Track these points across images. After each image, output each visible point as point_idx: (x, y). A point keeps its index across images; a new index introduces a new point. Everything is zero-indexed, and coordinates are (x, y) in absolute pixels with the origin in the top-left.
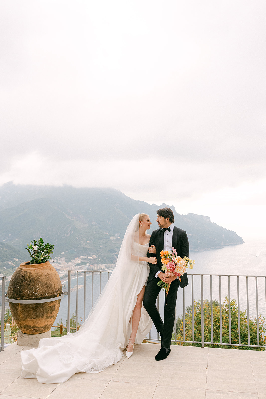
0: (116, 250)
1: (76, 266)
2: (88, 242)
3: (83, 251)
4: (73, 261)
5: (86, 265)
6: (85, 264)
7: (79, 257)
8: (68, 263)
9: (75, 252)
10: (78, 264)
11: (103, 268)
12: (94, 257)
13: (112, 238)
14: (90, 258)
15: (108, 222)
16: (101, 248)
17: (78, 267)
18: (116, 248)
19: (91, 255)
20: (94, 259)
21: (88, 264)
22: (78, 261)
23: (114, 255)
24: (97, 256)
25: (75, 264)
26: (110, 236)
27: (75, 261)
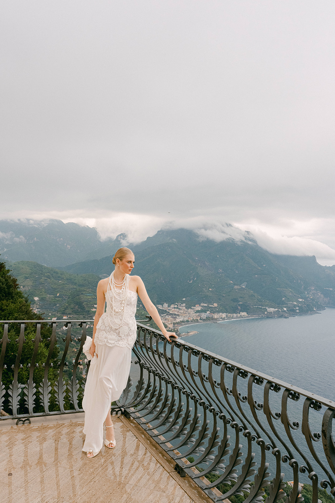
0: (239, 300)
1: (195, 313)
2: (210, 289)
3: (204, 298)
4: (194, 308)
5: (206, 313)
6: (205, 311)
7: (200, 304)
8: (188, 310)
9: (196, 299)
10: (198, 311)
11: (223, 317)
12: (216, 305)
13: (236, 287)
14: (210, 306)
15: (236, 270)
16: (223, 297)
17: (198, 314)
18: (239, 297)
19: (213, 303)
20: (215, 307)
21: (208, 312)
22: (198, 308)
23: (237, 305)
24: (218, 305)
25: (195, 311)
26: (235, 285)
27: (195, 308)
